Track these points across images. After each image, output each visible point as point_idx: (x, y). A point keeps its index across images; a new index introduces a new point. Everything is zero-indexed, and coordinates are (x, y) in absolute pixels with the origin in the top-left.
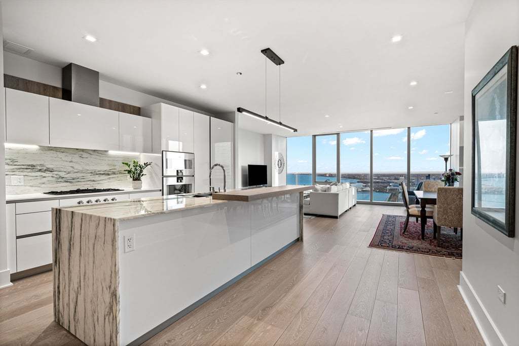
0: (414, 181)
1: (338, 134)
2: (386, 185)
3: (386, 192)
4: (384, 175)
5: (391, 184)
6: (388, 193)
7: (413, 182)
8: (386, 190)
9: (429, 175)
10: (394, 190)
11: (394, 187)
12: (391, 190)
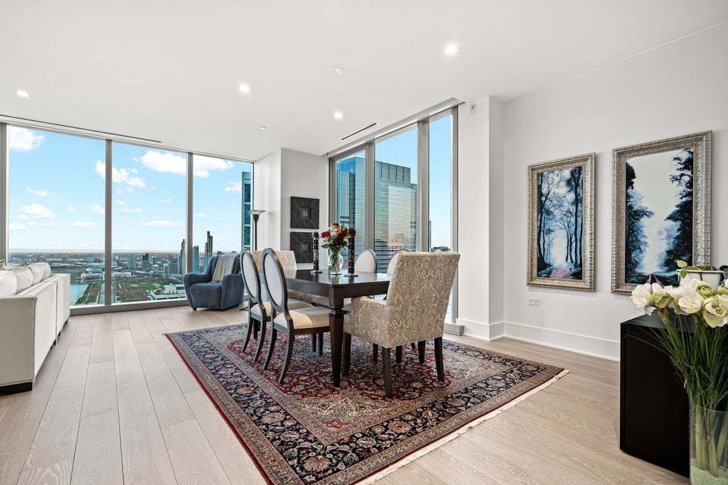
0: (125, 263)
2: (77, 271)
3: (79, 283)
4: (76, 256)
5: (87, 270)
6: (82, 284)
7: (125, 265)
8: (80, 279)
9: (147, 255)
10: (94, 278)
11: (95, 274)
12: (89, 278)
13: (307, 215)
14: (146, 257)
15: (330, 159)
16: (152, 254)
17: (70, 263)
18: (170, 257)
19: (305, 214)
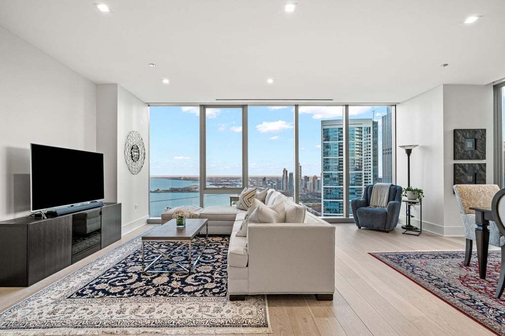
1: (244, 107)
4: (232, 178)
9: (265, 178)
13: (471, 146)
14: (264, 179)
15: (494, 86)
16: (268, 178)
17: (230, 182)
18: (277, 179)
19: (469, 145)
